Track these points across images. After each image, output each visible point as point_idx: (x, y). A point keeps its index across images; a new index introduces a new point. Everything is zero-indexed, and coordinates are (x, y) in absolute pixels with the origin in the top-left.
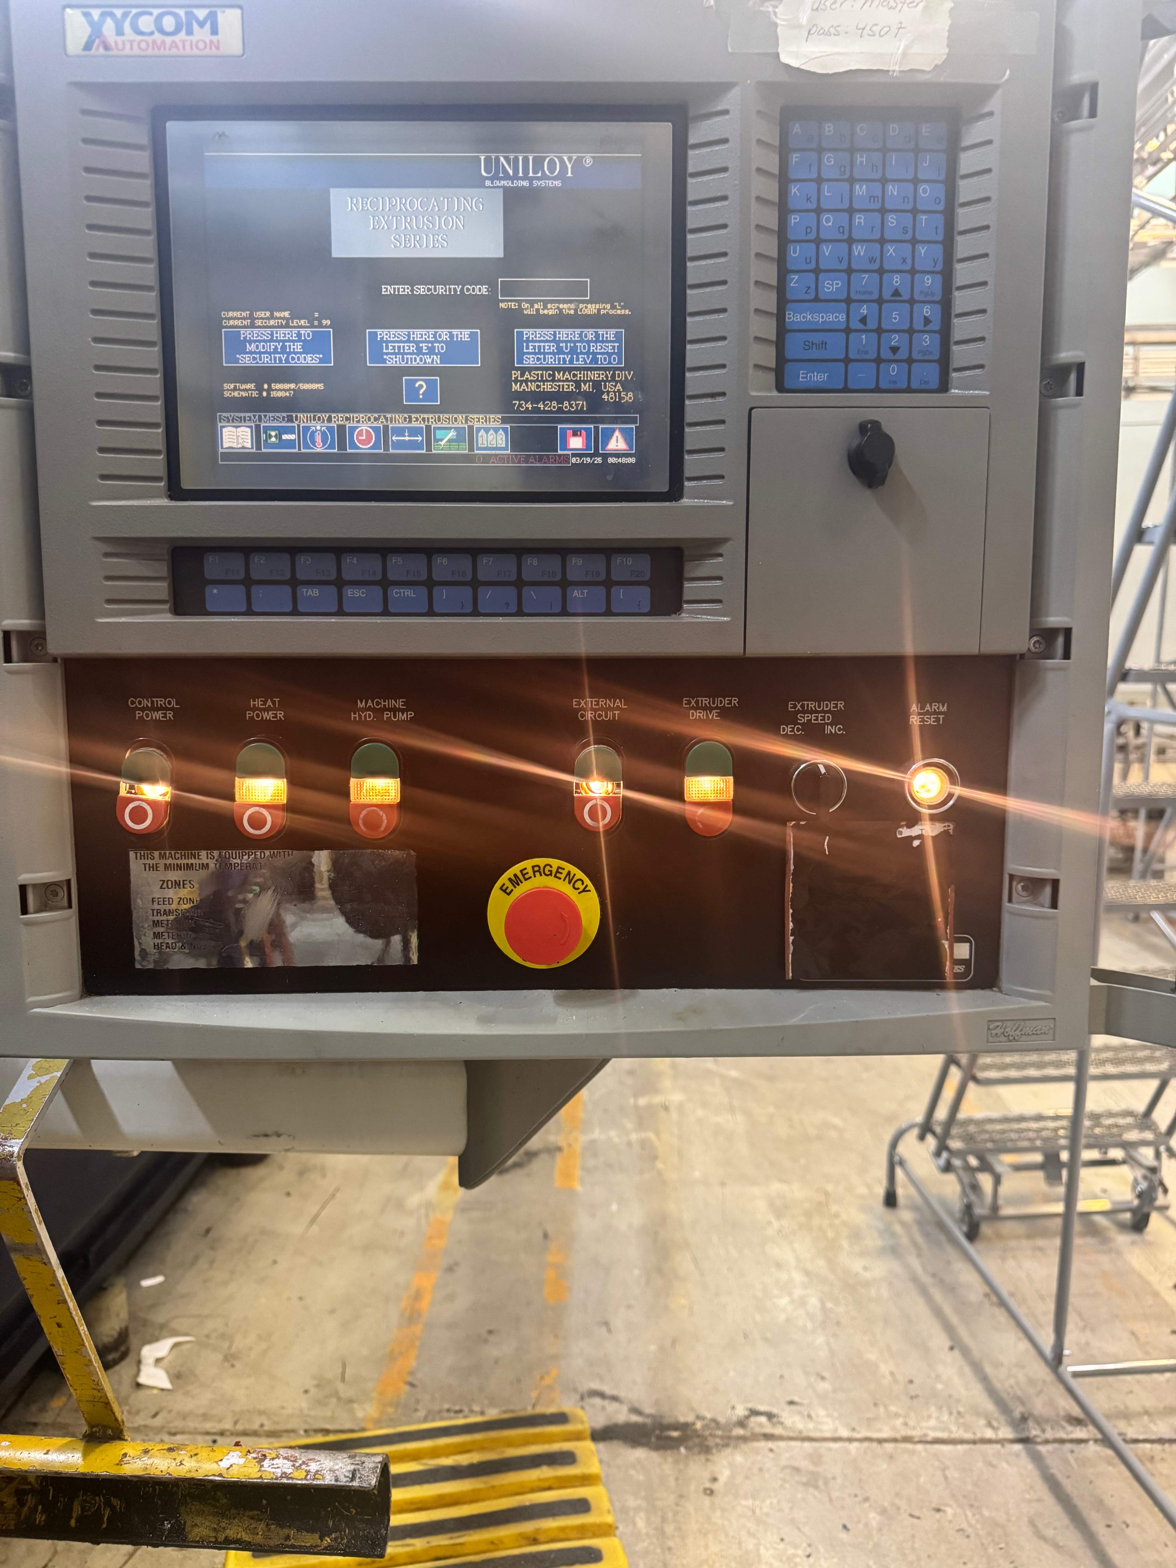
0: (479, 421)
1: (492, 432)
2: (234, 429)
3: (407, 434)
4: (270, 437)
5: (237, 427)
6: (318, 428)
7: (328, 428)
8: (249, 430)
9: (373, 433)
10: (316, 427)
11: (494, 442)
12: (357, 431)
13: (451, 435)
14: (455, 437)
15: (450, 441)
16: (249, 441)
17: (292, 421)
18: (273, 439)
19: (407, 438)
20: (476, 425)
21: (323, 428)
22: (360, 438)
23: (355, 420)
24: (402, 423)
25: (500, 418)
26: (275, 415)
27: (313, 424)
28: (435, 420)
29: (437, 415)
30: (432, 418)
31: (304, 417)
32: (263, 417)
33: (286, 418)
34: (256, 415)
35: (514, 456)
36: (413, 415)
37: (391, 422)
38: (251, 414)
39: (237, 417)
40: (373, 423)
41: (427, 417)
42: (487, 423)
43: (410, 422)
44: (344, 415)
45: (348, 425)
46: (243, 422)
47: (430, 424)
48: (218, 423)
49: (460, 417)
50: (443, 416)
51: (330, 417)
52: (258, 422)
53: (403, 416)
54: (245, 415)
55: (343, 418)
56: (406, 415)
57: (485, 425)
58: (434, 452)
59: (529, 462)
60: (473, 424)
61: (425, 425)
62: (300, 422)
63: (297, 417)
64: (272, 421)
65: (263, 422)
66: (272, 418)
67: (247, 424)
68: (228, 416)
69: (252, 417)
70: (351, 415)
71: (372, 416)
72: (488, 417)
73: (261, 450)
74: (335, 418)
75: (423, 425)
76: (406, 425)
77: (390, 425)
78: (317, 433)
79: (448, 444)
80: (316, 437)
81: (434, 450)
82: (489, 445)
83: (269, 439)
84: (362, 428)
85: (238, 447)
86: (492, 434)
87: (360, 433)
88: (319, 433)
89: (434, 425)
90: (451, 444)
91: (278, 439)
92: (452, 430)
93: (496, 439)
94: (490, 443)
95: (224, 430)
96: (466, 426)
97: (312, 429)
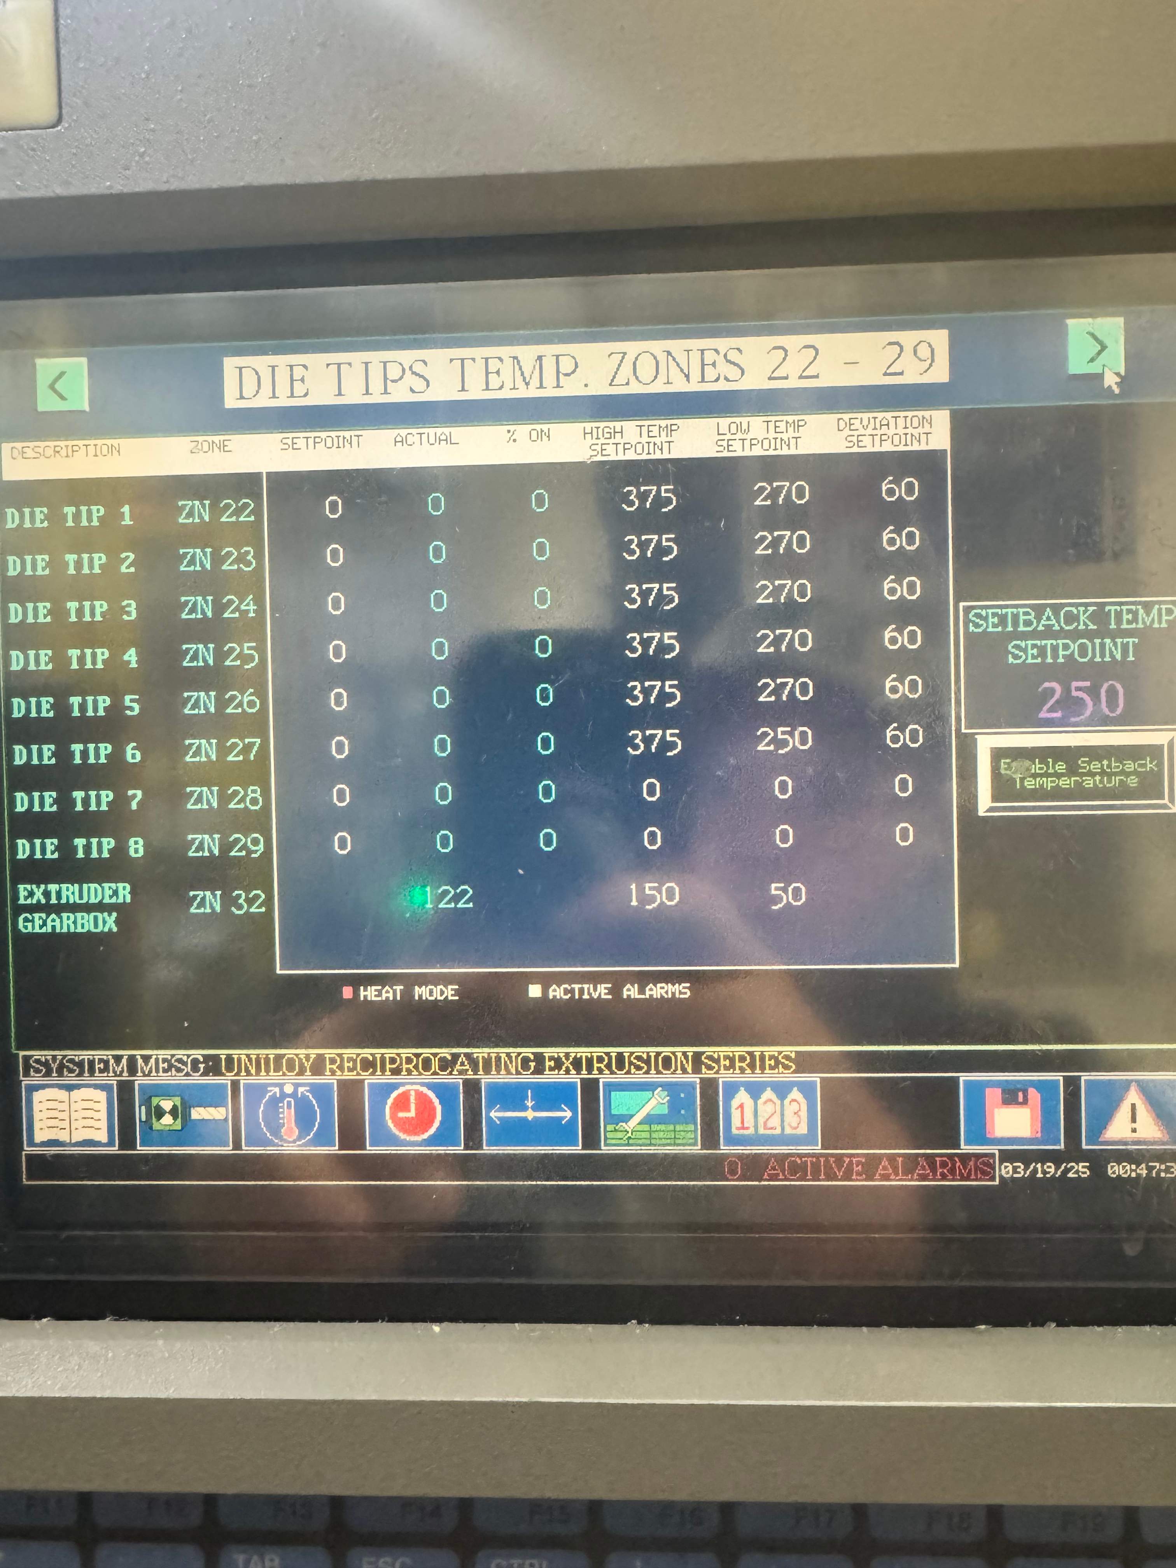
0: (732, 1066)
1: (768, 1094)
2: (62, 1094)
3: (529, 1104)
4: (160, 1113)
5: (70, 1088)
6: (289, 1089)
7: (316, 1090)
8: (102, 1096)
9: (436, 1102)
10: (281, 1086)
11: (775, 1122)
12: (394, 1095)
13: (653, 1102)
14: (665, 1110)
15: (649, 1120)
16: (104, 1124)
17: (217, 1072)
18: (167, 1120)
19: (530, 1115)
21: (301, 1089)
22: (401, 1115)
23: (388, 1066)
24: (518, 1073)
25: (793, 1055)
26: (173, 1056)
27: (274, 1077)
28: (608, 1066)
29: (614, 1051)
30: (600, 1060)
31: (250, 1060)
32: (140, 1061)
33: (202, 1063)
34: (121, 1057)
35: (832, 1160)
36: (548, 1052)
37: (487, 1071)
38: (107, 1054)
39: (71, 1061)
40: (438, 1074)
41: (586, 1057)
42: (758, 1071)
43: (539, 1070)
44: (358, 1055)
45: (369, 1079)
46: (86, 1074)
47: (595, 1074)
48: (22, 1078)
49: (679, 1055)
50: (632, 1053)
51: (320, 1058)
52: (125, 1074)
53: (519, 1054)
54: (91, 1057)
55: (355, 1061)
56: (528, 1052)
57: (749, 1077)
58: (605, 1149)
59: (877, 1177)
60: (717, 1072)
61: (581, 1079)
62: (238, 1074)
63: (229, 1059)
64: (165, 1071)
65: (140, 1074)
66: (163, 1063)
67: (100, 1078)
68: (49, 1058)
69: (112, 1061)
70: (378, 1052)
71: (435, 1055)
72: (757, 1054)
73: (135, 1149)
74: (333, 1061)
75: (575, 1078)
76: (527, 1078)
77: (485, 1080)
78: (285, 1102)
79: (646, 1127)
80: (283, 1113)
81: (606, 1145)
82: (761, 1131)
83: (154, 1119)
84: (408, 1087)
85: (73, 1141)
86: (771, 1100)
87: (402, 1103)
88: (289, 1103)
89: (605, 1079)
90: (655, 1127)
91: (179, 1120)
92: (656, 1092)
93: (782, 1115)
94: (765, 1123)
95: (37, 1096)
96: (696, 1079)
97: (271, 1091)
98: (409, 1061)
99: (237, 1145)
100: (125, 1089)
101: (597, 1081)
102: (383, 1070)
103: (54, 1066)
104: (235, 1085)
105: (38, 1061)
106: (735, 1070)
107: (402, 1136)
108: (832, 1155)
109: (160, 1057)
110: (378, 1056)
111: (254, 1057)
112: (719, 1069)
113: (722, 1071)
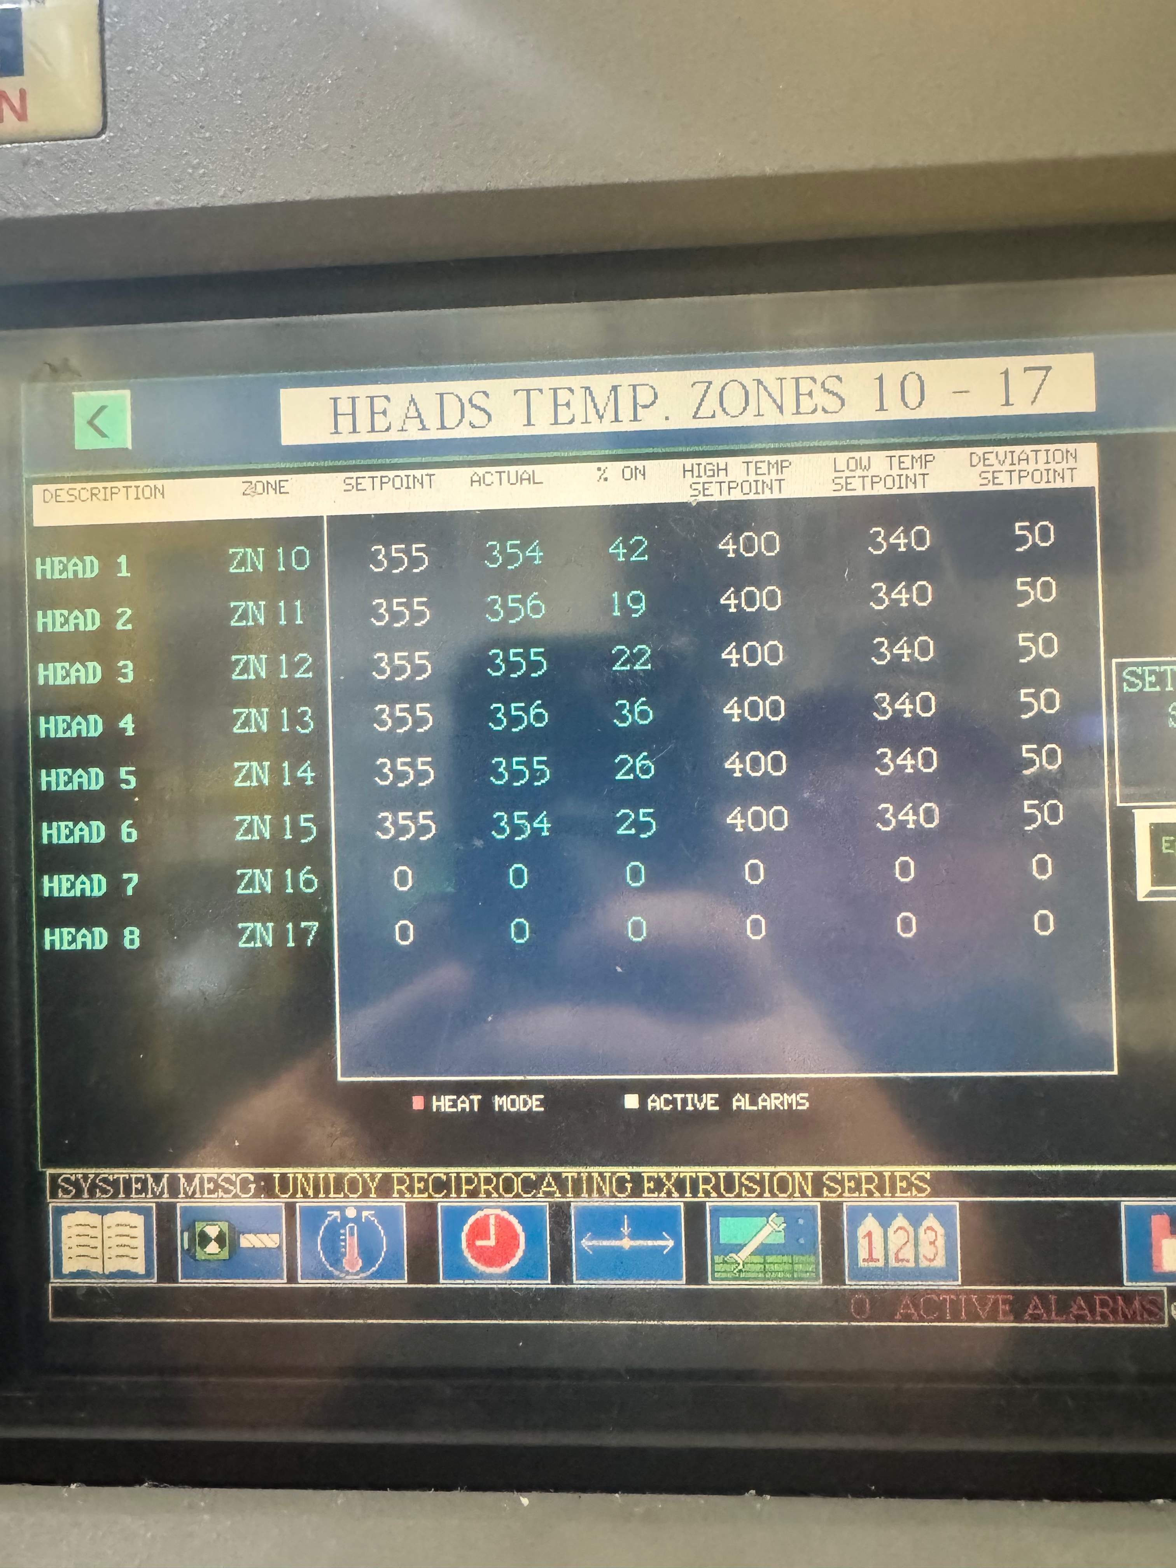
0: (858, 1188)
1: (900, 1221)
2: (95, 1219)
3: (626, 1230)
4: (204, 1239)
5: (103, 1211)
6: (351, 1213)
7: (380, 1212)
8: (138, 1220)
9: (519, 1228)
10: (342, 1210)
11: (908, 1253)
12: (472, 1220)
13: (767, 1230)
14: (780, 1239)
15: (764, 1250)
16: (140, 1253)
17: (270, 1194)
18: (213, 1248)
19: (626, 1243)
20: (849, 1201)
21: (365, 1214)
22: (479, 1243)
23: (464, 1187)
24: (613, 1196)
25: (928, 1176)
26: (220, 1175)
27: (335, 1199)
28: (716, 1188)
29: (722, 1170)
30: (706, 1180)
31: (307, 1179)
32: (183, 1180)
33: (252, 1183)
34: (162, 1175)
35: (974, 1298)
36: (648, 1171)
37: (577, 1193)
38: (146, 1172)
39: (105, 1180)
40: (521, 1197)
41: (691, 1177)
42: (887, 1194)
43: (637, 1191)
44: (430, 1174)
45: (442, 1203)
46: (122, 1195)
47: (701, 1198)
48: (49, 1200)
49: (797, 1175)
50: (743, 1173)
51: (387, 1177)
52: (166, 1195)
53: (613, 1173)
54: (127, 1176)
55: (426, 1181)
56: (624, 1171)
57: (878, 1201)
58: (712, 1284)
59: (1027, 1317)
60: (840, 1196)
61: (685, 1202)
62: (293, 1196)
63: (283, 1177)
64: (210, 1192)
65: (182, 1195)
66: (209, 1183)
67: (136, 1200)
68: (80, 1176)
69: (150, 1180)
70: (453, 1170)
71: (517, 1175)
72: (887, 1175)
73: (175, 1281)
74: (401, 1181)
75: (678, 1202)
76: (624, 1201)
77: (577, 1204)
78: (347, 1227)
79: (758, 1259)
80: (344, 1240)
81: (714, 1279)
82: (893, 1263)
83: (198, 1248)
84: (487, 1211)
85: (107, 1272)
86: (900, 1228)
87: (479, 1230)
88: (352, 1228)
89: (712, 1202)
90: (770, 1259)
91: (226, 1249)
92: (770, 1219)
93: (916, 1245)
94: (897, 1254)
95: (67, 1220)
96: (816, 1203)
97: (330, 1215)
98: (488, 1181)
99: (292, 1278)
100: (166, 1214)
101: (702, 1205)
102: (459, 1191)
103: (85, 1186)
104: (290, 1208)
105: (67, 1180)
106: (860, 1192)
107: (482, 1268)
108: (974, 1292)
109: (206, 1176)
110: (453, 1175)
111: (311, 1176)
112: (843, 1192)
113: (846, 1194)
